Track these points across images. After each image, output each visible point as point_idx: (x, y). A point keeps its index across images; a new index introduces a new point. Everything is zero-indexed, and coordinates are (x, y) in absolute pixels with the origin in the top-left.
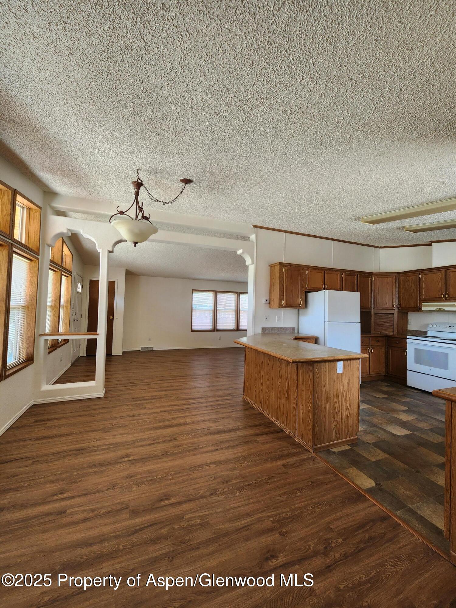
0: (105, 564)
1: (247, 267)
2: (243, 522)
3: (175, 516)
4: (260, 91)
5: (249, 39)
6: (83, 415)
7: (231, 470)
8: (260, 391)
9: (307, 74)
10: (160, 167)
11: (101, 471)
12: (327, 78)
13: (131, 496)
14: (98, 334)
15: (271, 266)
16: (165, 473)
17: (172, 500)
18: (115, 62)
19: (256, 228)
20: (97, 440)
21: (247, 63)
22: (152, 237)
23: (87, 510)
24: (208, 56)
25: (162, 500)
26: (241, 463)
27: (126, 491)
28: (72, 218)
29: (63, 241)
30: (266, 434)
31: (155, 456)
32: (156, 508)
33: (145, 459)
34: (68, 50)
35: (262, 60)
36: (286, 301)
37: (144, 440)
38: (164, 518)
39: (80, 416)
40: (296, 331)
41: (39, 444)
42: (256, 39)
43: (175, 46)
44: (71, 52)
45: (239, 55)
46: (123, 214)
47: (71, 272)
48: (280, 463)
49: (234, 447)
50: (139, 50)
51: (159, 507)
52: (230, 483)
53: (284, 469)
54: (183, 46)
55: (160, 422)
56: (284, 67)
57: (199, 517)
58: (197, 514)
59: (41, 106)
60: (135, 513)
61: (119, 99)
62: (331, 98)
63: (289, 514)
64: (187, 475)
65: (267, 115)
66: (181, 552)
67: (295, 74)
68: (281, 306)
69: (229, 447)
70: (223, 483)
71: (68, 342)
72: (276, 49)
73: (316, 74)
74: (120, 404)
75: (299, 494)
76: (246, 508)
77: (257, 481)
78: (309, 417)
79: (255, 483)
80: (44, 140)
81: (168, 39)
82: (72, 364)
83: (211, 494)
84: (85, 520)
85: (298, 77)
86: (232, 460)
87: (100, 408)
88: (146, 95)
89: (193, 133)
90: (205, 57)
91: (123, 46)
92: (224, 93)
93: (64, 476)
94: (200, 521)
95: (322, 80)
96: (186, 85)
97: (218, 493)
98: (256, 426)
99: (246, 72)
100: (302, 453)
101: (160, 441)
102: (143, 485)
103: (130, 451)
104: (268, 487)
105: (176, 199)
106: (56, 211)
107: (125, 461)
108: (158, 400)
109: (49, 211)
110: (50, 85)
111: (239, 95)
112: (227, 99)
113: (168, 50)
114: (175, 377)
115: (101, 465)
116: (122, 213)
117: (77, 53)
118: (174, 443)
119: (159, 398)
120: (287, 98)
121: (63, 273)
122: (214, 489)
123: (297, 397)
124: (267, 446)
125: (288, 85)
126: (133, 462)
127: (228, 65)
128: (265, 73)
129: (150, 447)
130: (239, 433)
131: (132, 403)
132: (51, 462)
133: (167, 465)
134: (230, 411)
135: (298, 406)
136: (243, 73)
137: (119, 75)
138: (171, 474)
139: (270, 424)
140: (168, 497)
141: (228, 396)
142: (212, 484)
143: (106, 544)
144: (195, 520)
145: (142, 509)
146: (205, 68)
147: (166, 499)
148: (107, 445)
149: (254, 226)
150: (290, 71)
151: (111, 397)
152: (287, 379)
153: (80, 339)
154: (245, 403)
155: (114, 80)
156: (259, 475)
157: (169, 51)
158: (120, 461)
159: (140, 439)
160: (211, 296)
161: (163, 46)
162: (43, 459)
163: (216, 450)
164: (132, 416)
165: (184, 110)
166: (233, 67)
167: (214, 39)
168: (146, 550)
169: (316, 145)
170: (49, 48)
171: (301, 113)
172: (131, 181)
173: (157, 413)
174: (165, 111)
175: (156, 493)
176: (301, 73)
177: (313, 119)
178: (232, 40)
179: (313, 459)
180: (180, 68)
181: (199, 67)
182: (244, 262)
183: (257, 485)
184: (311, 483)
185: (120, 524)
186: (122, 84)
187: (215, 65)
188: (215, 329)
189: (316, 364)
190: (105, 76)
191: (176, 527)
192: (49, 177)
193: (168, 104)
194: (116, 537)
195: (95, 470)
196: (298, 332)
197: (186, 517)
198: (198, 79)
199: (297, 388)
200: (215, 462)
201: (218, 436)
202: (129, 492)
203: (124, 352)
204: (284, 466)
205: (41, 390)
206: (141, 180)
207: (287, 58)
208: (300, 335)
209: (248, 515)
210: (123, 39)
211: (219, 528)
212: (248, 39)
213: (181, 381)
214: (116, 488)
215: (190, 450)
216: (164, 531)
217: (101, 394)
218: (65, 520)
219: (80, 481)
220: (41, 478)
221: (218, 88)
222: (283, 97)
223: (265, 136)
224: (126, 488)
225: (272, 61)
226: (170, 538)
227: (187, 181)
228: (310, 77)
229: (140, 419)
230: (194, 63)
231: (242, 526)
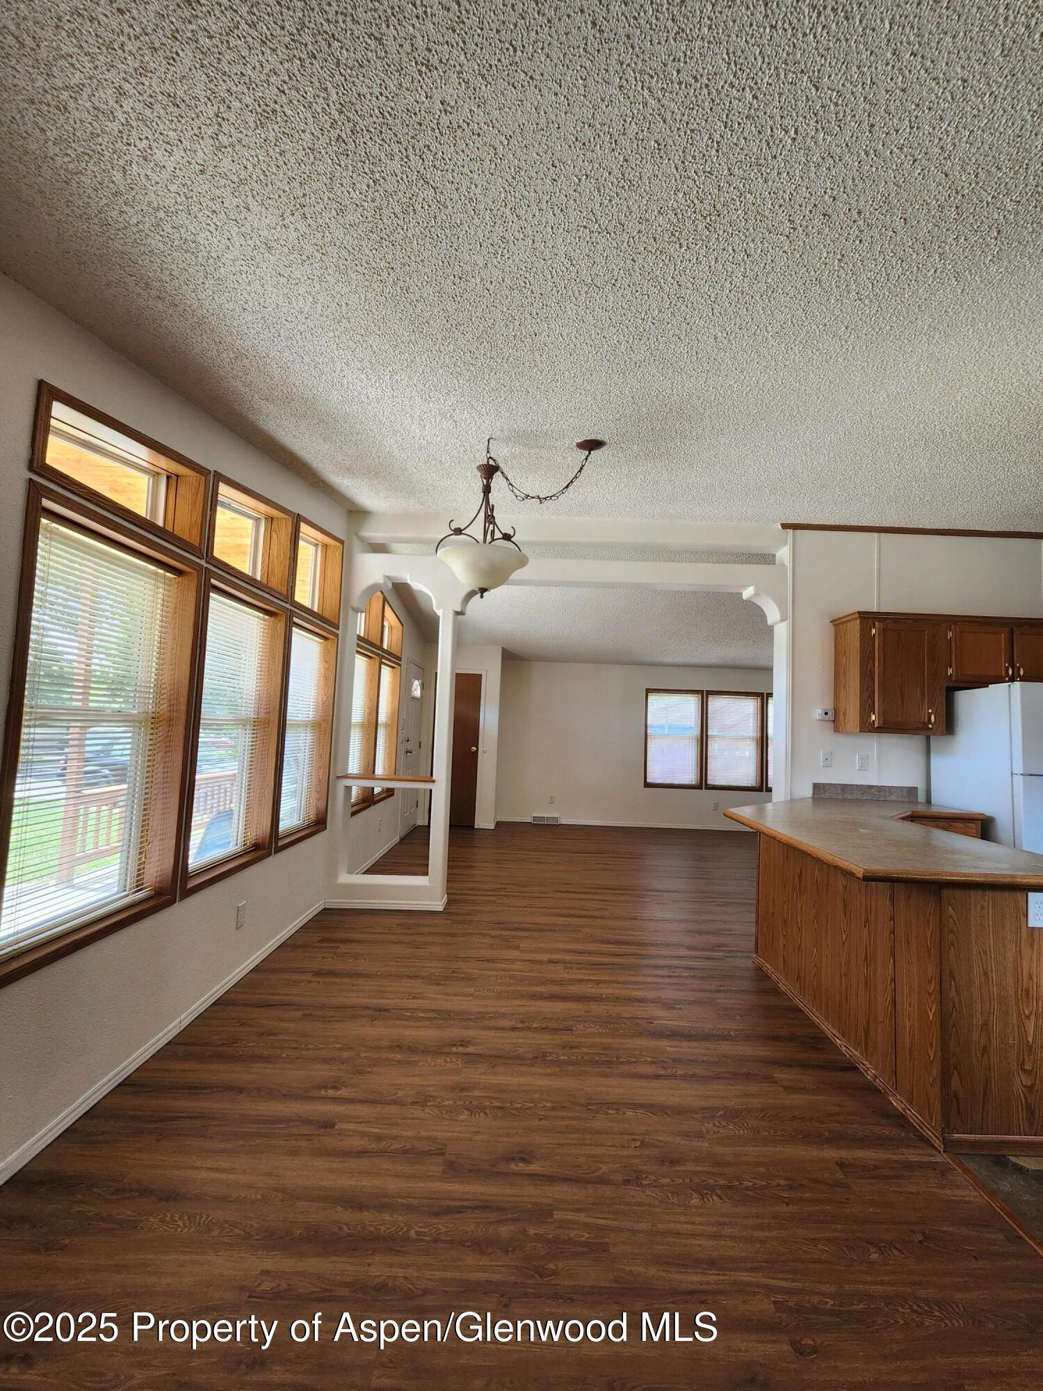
0: (377, 1258)
1: (770, 630)
2: (695, 1278)
3: (534, 1204)
4: (696, 201)
5: (635, 96)
6: (400, 943)
7: (686, 1135)
8: (796, 949)
9: (805, 117)
10: (530, 426)
11: (409, 1063)
12: (867, 107)
13: (454, 1132)
14: (434, 781)
15: (838, 624)
16: (532, 1101)
17: (534, 1167)
18: (393, 245)
19: (790, 531)
20: (414, 998)
21: (645, 148)
22: (517, 575)
23: (369, 1135)
24: (556, 167)
25: (513, 1159)
26: (718, 1124)
27: (447, 1117)
28: (397, 554)
29: (385, 600)
30: (804, 1065)
31: (518, 1057)
32: (498, 1173)
33: (496, 1059)
34: (318, 251)
35: (678, 129)
36: (883, 714)
37: (503, 1016)
38: (509, 1202)
39: (395, 943)
40: (921, 797)
41: (319, 982)
42: (649, 88)
43: (487, 172)
44: (324, 252)
45: (622, 140)
46: (461, 534)
47: (399, 659)
48: (830, 1153)
49: (707, 1079)
50: (427, 207)
51: (504, 1174)
52: (677, 1168)
53: (839, 1175)
54: (503, 166)
55: (542, 984)
56: (739, 124)
57: (587, 1226)
58: (582, 1217)
59: (307, 359)
60: (454, 1169)
61: (418, 311)
62: (898, 151)
63: (831, 1302)
64: (579, 1118)
65: (731, 251)
66: (531, 1293)
67: (772, 129)
68: (866, 728)
69: (693, 1076)
70: (662, 1163)
71: (393, 795)
72: (705, 91)
73: (832, 107)
74: (470, 931)
75: (875, 1256)
76: (707, 1243)
77: (755, 1184)
78: (931, 1045)
79: (747, 1188)
80: (325, 418)
81: (471, 164)
82: (402, 840)
83: (626, 1182)
84: (362, 1153)
85: (783, 133)
86: (696, 1113)
87: (433, 934)
88: (463, 288)
89: (573, 338)
90: (551, 171)
91: (397, 210)
92: (615, 232)
93: (345, 1054)
94: (587, 1236)
95: (854, 116)
96: (531, 241)
97: (644, 1182)
98: (776, 1038)
99: (648, 170)
100: (908, 1146)
101: (534, 1025)
102: (482, 1114)
103: (471, 1033)
104: (785, 1208)
105: (567, 487)
106: (370, 544)
107: (456, 1053)
108: (547, 933)
109: (357, 546)
110: (309, 320)
111: (650, 226)
112: (625, 244)
113: (476, 186)
114: (594, 888)
115: (412, 1050)
116: (458, 531)
117: (333, 250)
118: (566, 1037)
119: (550, 930)
120: (770, 193)
121: (383, 661)
122: (636, 1171)
123: (894, 980)
124: (798, 1099)
125: (762, 161)
126: (472, 1059)
127: (604, 169)
128: (694, 157)
129: (511, 1034)
130: (726, 1048)
131: (493, 933)
132: (331, 1021)
133: (539, 1082)
134: (713, 987)
135: (899, 1008)
136: (643, 174)
137: (407, 267)
138: (544, 1106)
139: (818, 1041)
140: (526, 1157)
141: (714, 951)
142: (635, 1157)
143: (387, 1217)
144: (578, 1232)
145: (470, 1167)
146: (557, 195)
147: (523, 1160)
148: (429, 1010)
149: (785, 526)
150: (756, 127)
151: (456, 914)
152: (865, 926)
153: (417, 790)
154: (760, 975)
155: (401, 278)
156: (762, 1170)
157: (480, 186)
158: (447, 1049)
159: (496, 1012)
160: (692, 702)
161: (466, 182)
162: (320, 1013)
163: (658, 1077)
164: (488, 961)
165: (541, 294)
166: (615, 172)
167: (559, 128)
168: (460, 1260)
169: (892, 287)
170: (292, 257)
171: (821, 217)
172: (475, 466)
173: (541, 962)
174: (505, 310)
175: (505, 1139)
176: (787, 121)
177: (861, 222)
178: (596, 113)
179: (943, 1171)
180: (507, 211)
181: (544, 197)
182: (762, 616)
183: (751, 1193)
184: (921, 1238)
185: (421, 1185)
186: (416, 280)
187: (577, 181)
188: (703, 783)
189: (946, 893)
190: (384, 275)
191: (532, 1231)
192: (350, 484)
193: (508, 292)
194: (409, 1208)
195: (399, 1057)
196: (929, 801)
197: (558, 1215)
198: (551, 223)
199: (893, 955)
200: (652, 1106)
201: (671, 1043)
202: (451, 1120)
203: (498, 824)
204: (841, 1165)
205: (338, 882)
206: (495, 461)
207: (740, 100)
208: (935, 810)
209: (713, 1263)
210: (394, 197)
211: (631, 1271)
212: (632, 97)
213: (607, 898)
214: (429, 1104)
215: (597, 1061)
216: (505, 1231)
217: (438, 904)
218: (331, 1142)
219: (369, 1072)
220: (309, 1049)
221: (597, 226)
222: (758, 196)
223: (741, 301)
224: (447, 1112)
225: (704, 122)
226: (513, 1251)
227: (592, 445)
228: (817, 122)
229: (504, 970)
230: (532, 194)
231: (691, 1286)
